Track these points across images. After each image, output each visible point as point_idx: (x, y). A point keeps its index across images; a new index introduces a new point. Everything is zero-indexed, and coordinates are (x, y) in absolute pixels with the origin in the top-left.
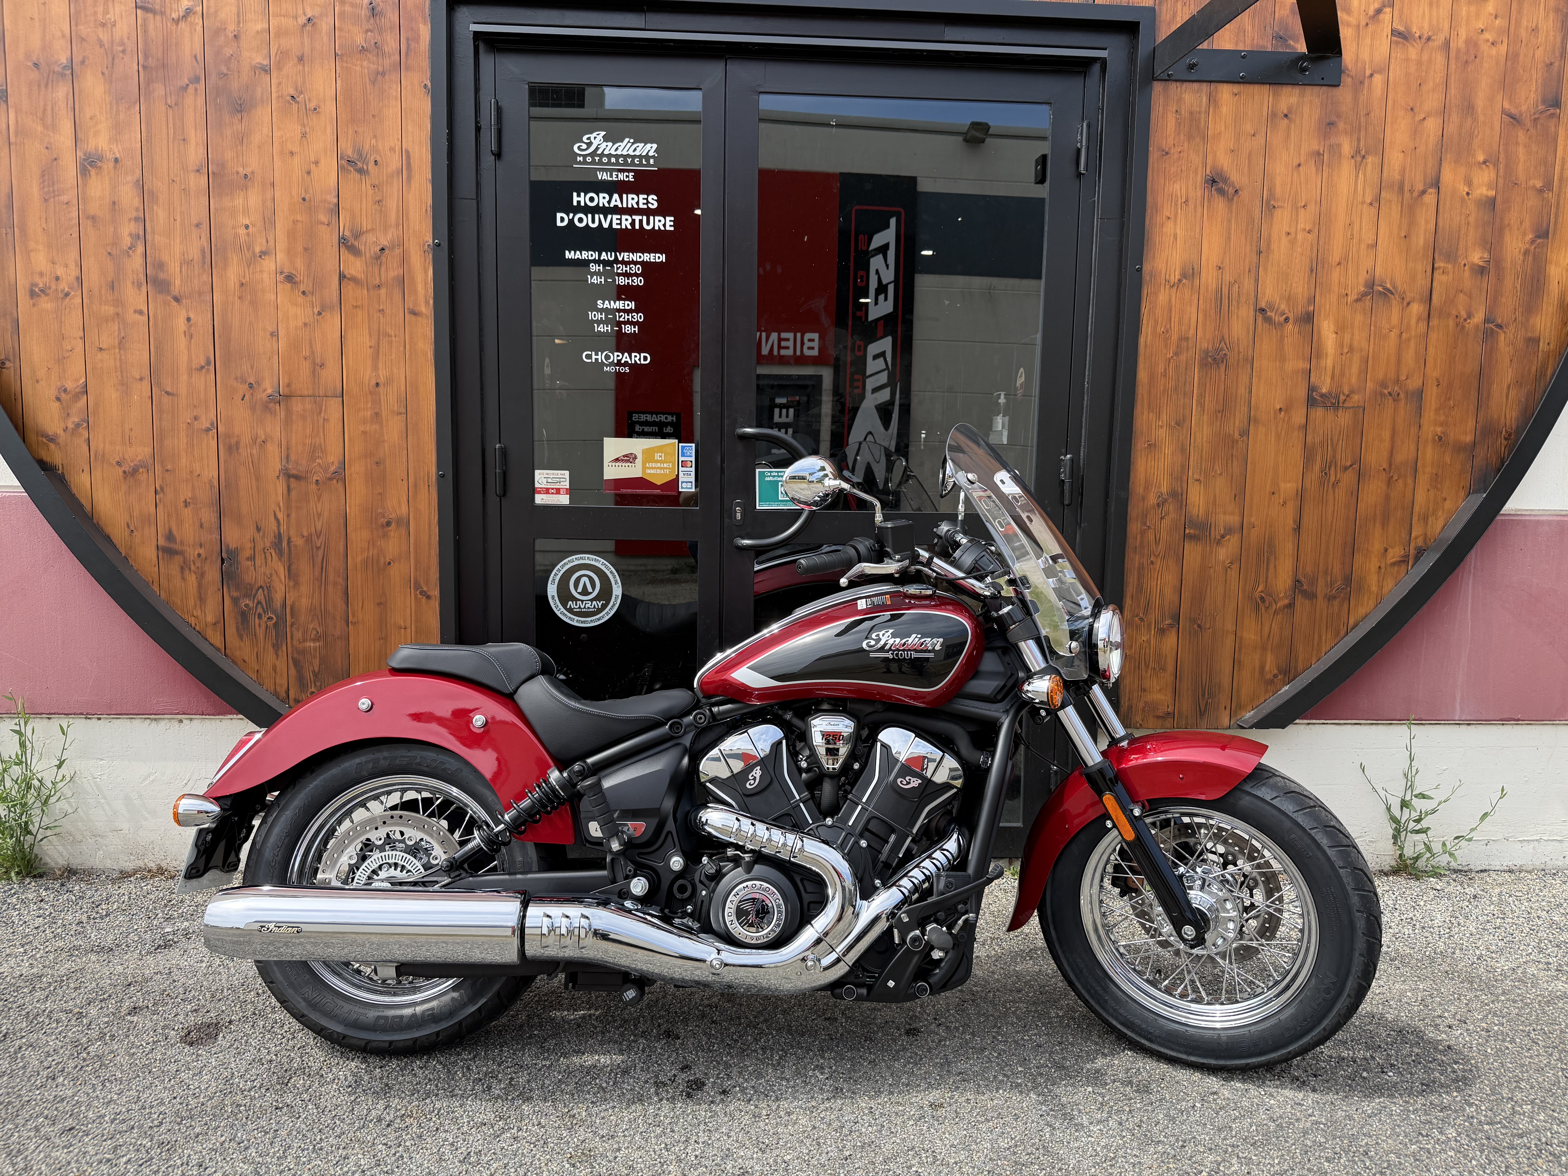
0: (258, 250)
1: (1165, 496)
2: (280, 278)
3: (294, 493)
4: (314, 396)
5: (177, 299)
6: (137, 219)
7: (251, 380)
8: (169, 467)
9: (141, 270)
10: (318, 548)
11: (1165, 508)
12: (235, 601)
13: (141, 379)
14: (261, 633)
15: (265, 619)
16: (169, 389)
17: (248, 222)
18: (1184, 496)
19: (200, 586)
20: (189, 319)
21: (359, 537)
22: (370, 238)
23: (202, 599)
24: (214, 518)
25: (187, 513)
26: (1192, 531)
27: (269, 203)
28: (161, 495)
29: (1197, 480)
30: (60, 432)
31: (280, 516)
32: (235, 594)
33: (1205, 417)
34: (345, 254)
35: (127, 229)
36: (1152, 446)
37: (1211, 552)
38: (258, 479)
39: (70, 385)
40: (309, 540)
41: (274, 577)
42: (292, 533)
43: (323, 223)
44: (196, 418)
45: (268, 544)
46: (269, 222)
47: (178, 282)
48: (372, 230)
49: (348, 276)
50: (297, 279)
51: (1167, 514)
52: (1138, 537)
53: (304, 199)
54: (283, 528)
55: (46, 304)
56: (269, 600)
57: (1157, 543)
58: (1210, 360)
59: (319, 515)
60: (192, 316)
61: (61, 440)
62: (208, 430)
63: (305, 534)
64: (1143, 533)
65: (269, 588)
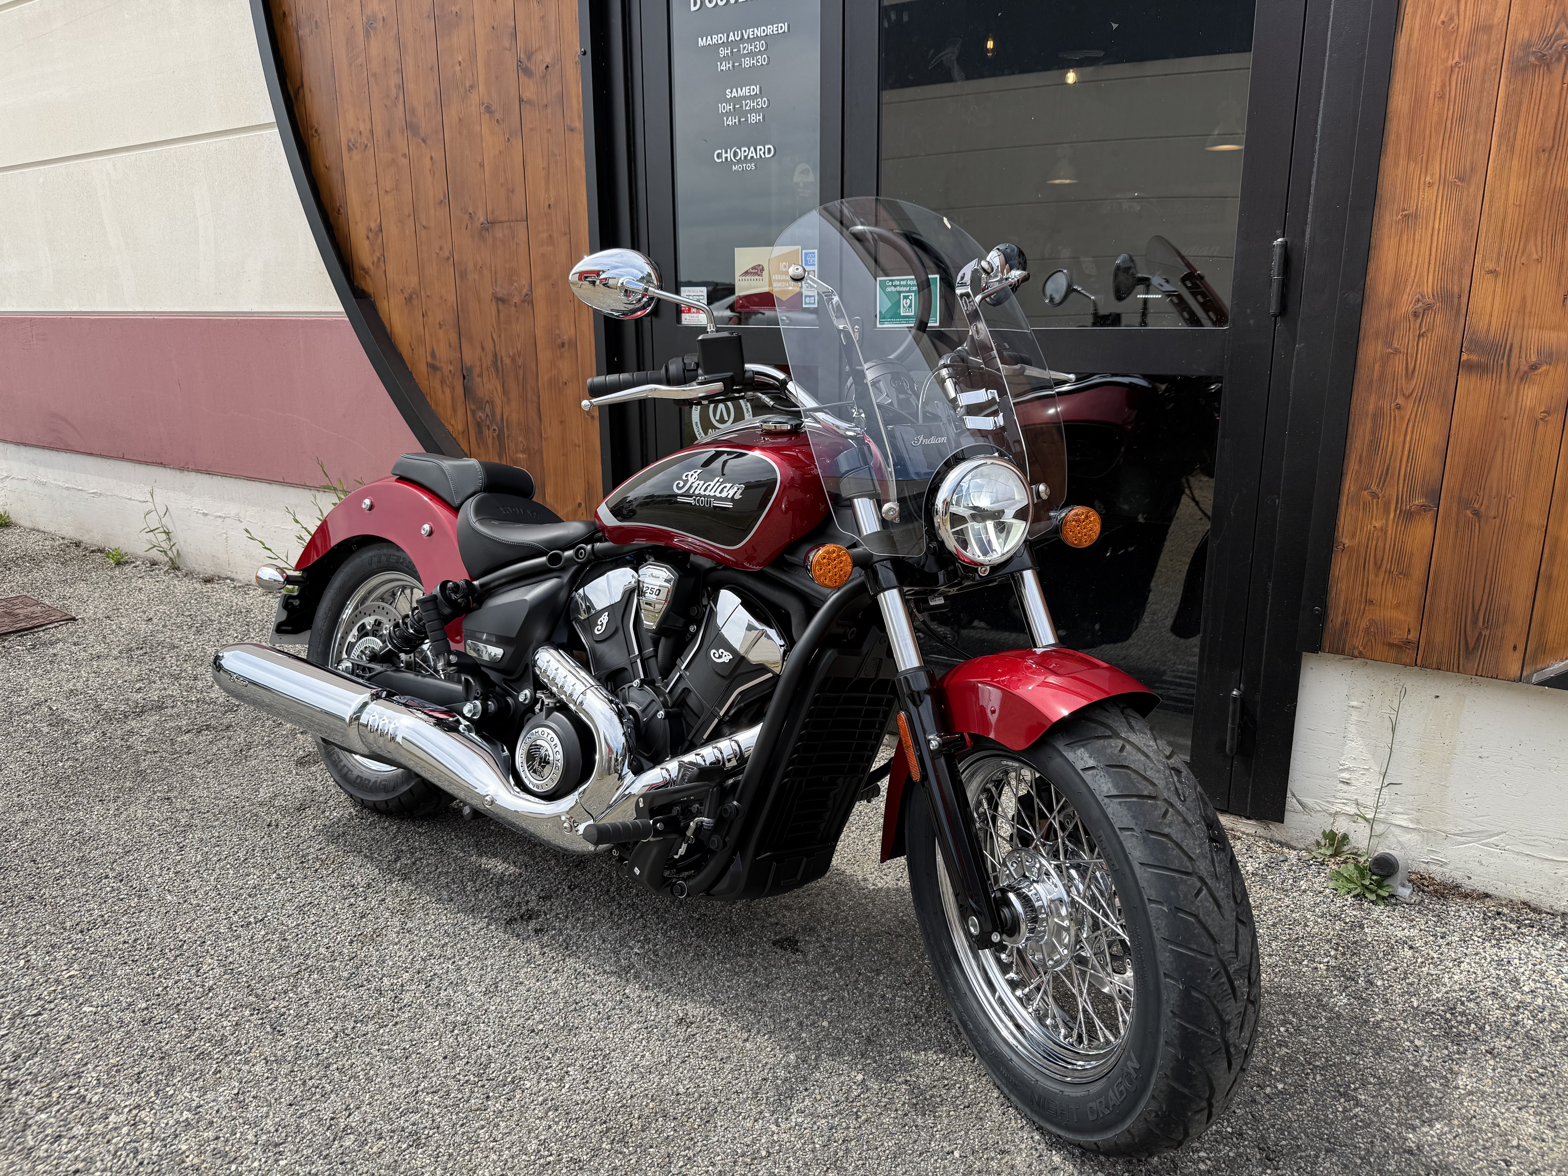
0: (467, 85)
1: (1431, 301)
2: (482, 108)
3: (502, 315)
4: (509, 221)
5: (424, 141)
6: (398, 70)
7: (471, 210)
8: (429, 294)
9: (403, 117)
10: (520, 367)
11: (1428, 319)
12: (473, 413)
13: (409, 216)
14: (490, 442)
15: (491, 430)
16: (424, 223)
17: (460, 59)
18: (1464, 299)
19: (453, 398)
20: (432, 158)
21: (545, 356)
22: (538, 57)
23: (454, 410)
24: (457, 340)
25: (441, 333)
26: (1474, 358)
27: (472, 38)
28: (425, 319)
29: (1491, 272)
30: (371, 266)
31: (495, 337)
32: (473, 407)
33: (1515, 162)
34: (523, 78)
35: (394, 80)
36: (1410, 219)
37: (1509, 393)
38: (479, 302)
39: (373, 225)
40: (513, 359)
41: (495, 393)
42: (503, 353)
43: (506, 49)
44: (441, 248)
45: (489, 363)
46: (473, 55)
47: (424, 125)
48: (540, 48)
49: (525, 99)
50: (493, 109)
51: (1431, 329)
52: (1377, 365)
53: (493, 28)
54: (498, 348)
55: (356, 156)
56: (493, 413)
57: (1409, 375)
58: (1532, 59)
59: (519, 336)
60: (433, 155)
61: (372, 273)
62: (448, 259)
63: (511, 354)
64: (1386, 360)
65: (492, 402)
